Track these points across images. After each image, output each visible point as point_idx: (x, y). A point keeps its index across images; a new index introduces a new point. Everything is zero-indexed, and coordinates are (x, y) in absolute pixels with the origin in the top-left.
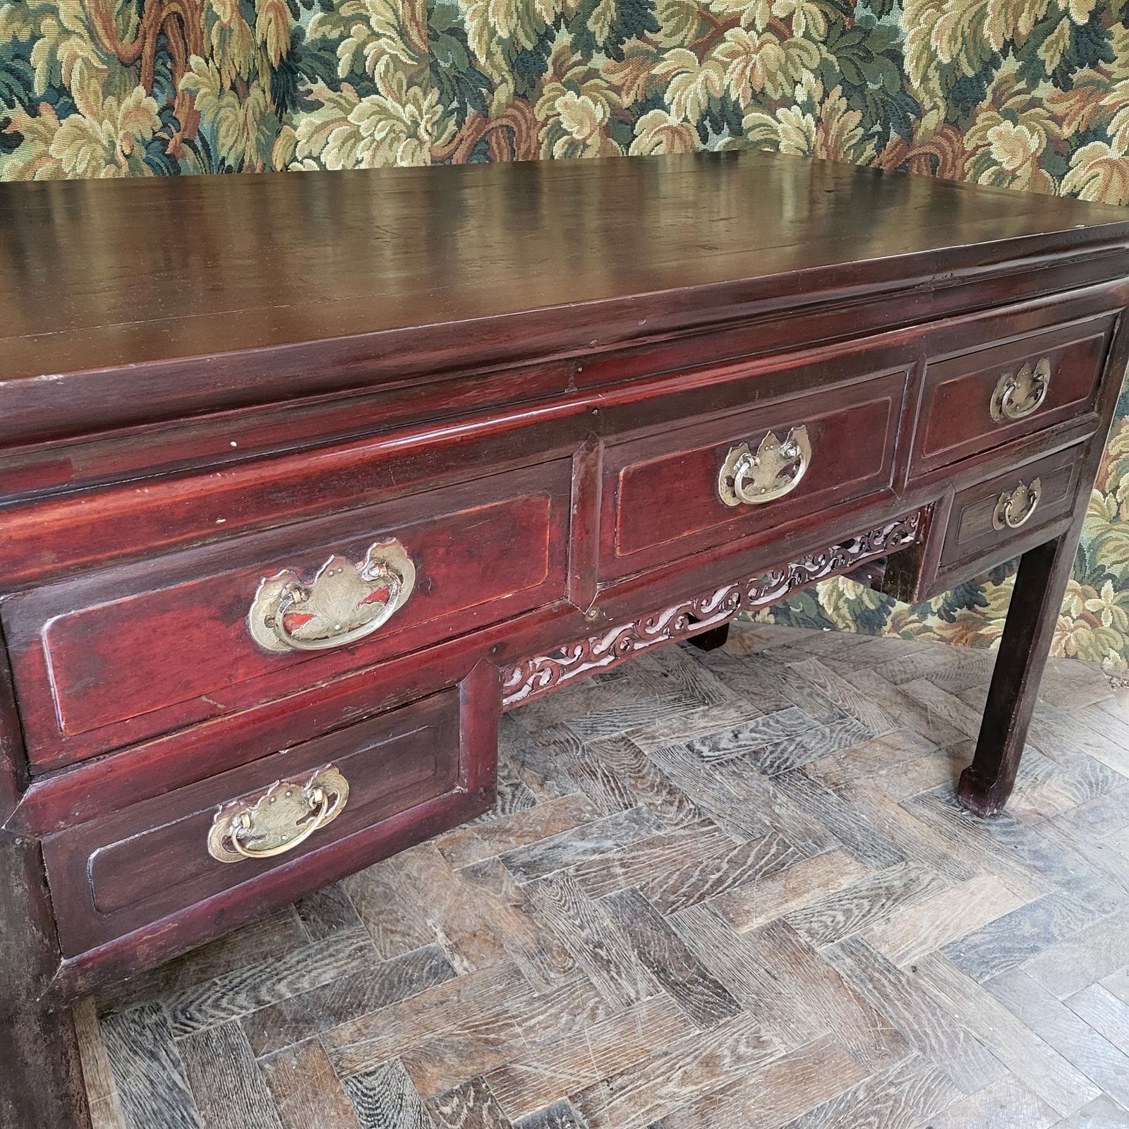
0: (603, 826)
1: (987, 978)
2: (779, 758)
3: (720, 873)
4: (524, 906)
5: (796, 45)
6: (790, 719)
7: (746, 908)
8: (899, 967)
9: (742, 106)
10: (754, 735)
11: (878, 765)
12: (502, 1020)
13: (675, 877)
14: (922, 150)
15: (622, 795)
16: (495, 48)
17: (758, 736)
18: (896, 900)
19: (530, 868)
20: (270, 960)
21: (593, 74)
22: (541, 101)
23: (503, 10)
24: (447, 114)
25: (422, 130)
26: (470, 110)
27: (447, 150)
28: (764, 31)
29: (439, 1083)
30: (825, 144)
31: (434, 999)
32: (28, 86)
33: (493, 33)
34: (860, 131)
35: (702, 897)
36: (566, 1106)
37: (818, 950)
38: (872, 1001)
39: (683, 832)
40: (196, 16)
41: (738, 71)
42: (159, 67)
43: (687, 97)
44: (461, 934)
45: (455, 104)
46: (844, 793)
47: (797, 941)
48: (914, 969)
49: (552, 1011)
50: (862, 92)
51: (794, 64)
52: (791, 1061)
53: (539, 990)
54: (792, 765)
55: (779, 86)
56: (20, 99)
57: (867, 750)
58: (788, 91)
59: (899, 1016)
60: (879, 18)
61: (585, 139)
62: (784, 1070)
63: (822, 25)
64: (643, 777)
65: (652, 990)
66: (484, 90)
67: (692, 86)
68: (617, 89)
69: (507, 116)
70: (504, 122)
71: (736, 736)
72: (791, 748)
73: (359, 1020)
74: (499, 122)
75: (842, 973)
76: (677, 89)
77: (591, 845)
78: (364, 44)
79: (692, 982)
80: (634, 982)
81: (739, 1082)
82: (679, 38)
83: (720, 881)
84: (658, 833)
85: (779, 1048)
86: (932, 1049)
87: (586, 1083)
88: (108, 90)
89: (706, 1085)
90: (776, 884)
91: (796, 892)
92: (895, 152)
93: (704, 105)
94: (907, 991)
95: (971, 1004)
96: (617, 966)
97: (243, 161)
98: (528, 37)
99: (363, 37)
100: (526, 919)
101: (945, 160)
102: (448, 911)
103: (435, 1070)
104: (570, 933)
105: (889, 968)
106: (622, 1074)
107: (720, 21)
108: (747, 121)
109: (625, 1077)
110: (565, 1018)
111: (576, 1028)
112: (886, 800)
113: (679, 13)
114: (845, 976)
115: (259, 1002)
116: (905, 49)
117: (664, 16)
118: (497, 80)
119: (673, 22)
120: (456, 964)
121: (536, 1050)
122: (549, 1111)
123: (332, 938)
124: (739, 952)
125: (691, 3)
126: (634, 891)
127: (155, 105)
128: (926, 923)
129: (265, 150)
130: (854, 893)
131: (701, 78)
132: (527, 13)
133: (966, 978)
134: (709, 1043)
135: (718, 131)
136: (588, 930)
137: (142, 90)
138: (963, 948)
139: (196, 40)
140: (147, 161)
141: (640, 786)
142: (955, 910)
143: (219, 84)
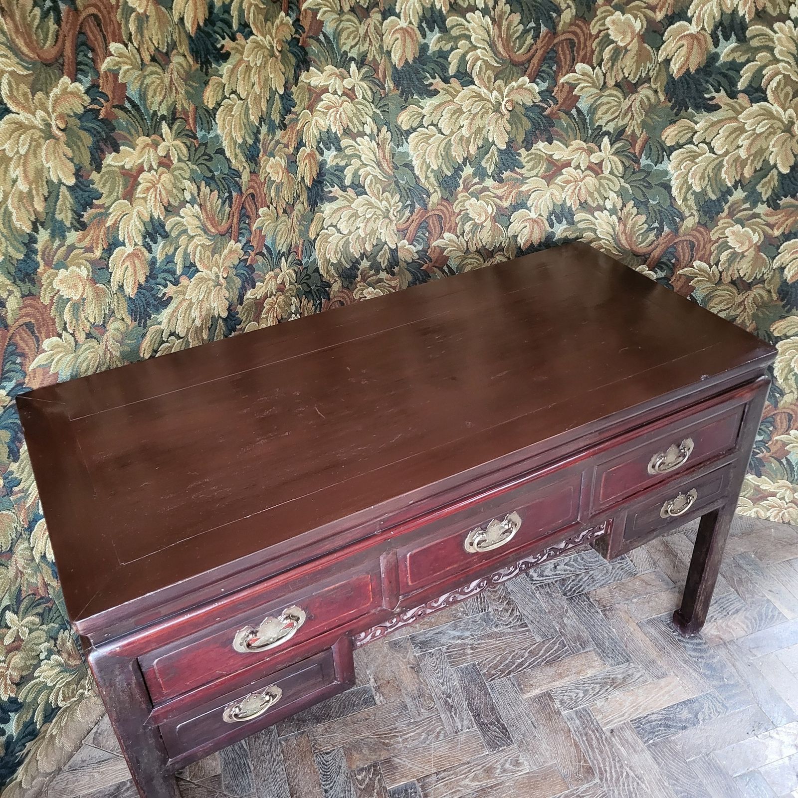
0: (467, 622)
1: (651, 742)
2: (577, 585)
3: (523, 659)
4: (416, 669)
5: (605, 178)
6: (590, 558)
7: (531, 682)
8: (603, 729)
9: (574, 209)
10: (566, 567)
11: (634, 595)
12: (393, 733)
13: (498, 659)
14: (684, 238)
15: (481, 603)
16: (430, 174)
17: (568, 568)
18: (615, 687)
19: (424, 645)
21: (486, 189)
22: (456, 202)
23: (434, 155)
24: (405, 207)
25: (391, 214)
26: (417, 206)
27: (405, 225)
28: (586, 169)
29: (358, 763)
30: (624, 232)
31: (363, 717)
32: (173, 273)
33: (428, 166)
34: (646, 226)
35: (509, 673)
36: (414, 784)
37: (563, 713)
38: (582, 747)
39: (509, 631)
40: (262, 189)
41: (571, 190)
42: (242, 226)
43: (541, 204)
44: (382, 681)
46: (607, 612)
47: (553, 706)
48: (612, 731)
49: (418, 731)
50: (646, 205)
51: (604, 188)
52: (530, 776)
53: (414, 719)
54: (582, 590)
55: (594, 200)
56: (170, 281)
57: (630, 584)
58: (601, 203)
59: (596, 759)
60: (656, 165)
61: (483, 223)
62: (525, 781)
63: (621, 168)
64: (495, 592)
65: (470, 726)
66: (424, 196)
67: (544, 198)
68: (500, 198)
69: (438, 210)
70: (436, 212)
71: (555, 567)
72: (586, 578)
73: (327, 723)
74: (433, 212)
75: (572, 729)
76: (534, 199)
77: (458, 634)
78: (359, 169)
79: (491, 724)
80: (462, 720)
81: (501, 784)
82: (535, 172)
83: (521, 664)
84: (496, 630)
85: (526, 768)
86: (606, 780)
87: (427, 773)
88: (214, 253)
89: (484, 783)
90: (552, 669)
91: (561, 676)
92: (667, 239)
93: (551, 208)
94: (604, 745)
95: (636, 756)
96: (455, 710)
97: (291, 245)
98: (448, 169)
99: (358, 165)
100: (416, 676)
101: (699, 245)
102: (378, 667)
103: (358, 756)
104: (436, 687)
105: (598, 729)
106: (444, 771)
107: (559, 164)
108: (577, 218)
109: (446, 773)
110: (424, 736)
111: (428, 742)
112: (631, 620)
113: (534, 159)
114: (573, 731)
116: (672, 183)
117: (526, 160)
118: (432, 191)
119: (531, 163)
120: (376, 698)
121: (406, 751)
122: (406, 785)
124: (521, 709)
125: (542, 154)
126: (474, 665)
127: (240, 245)
128: (627, 704)
129: (304, 233)
130: (593, 680)
131: (548, 194)
132: (447, 156)
133: (639, 741)
134: (492, 760)
135: (560, 222)
136: (445, 686)
137: (232, 242)
138: (644, 721)
139: (262, 200)
140: (236, 275)
141: (493, 598)
142: (647, 697)
143: (276, 215)
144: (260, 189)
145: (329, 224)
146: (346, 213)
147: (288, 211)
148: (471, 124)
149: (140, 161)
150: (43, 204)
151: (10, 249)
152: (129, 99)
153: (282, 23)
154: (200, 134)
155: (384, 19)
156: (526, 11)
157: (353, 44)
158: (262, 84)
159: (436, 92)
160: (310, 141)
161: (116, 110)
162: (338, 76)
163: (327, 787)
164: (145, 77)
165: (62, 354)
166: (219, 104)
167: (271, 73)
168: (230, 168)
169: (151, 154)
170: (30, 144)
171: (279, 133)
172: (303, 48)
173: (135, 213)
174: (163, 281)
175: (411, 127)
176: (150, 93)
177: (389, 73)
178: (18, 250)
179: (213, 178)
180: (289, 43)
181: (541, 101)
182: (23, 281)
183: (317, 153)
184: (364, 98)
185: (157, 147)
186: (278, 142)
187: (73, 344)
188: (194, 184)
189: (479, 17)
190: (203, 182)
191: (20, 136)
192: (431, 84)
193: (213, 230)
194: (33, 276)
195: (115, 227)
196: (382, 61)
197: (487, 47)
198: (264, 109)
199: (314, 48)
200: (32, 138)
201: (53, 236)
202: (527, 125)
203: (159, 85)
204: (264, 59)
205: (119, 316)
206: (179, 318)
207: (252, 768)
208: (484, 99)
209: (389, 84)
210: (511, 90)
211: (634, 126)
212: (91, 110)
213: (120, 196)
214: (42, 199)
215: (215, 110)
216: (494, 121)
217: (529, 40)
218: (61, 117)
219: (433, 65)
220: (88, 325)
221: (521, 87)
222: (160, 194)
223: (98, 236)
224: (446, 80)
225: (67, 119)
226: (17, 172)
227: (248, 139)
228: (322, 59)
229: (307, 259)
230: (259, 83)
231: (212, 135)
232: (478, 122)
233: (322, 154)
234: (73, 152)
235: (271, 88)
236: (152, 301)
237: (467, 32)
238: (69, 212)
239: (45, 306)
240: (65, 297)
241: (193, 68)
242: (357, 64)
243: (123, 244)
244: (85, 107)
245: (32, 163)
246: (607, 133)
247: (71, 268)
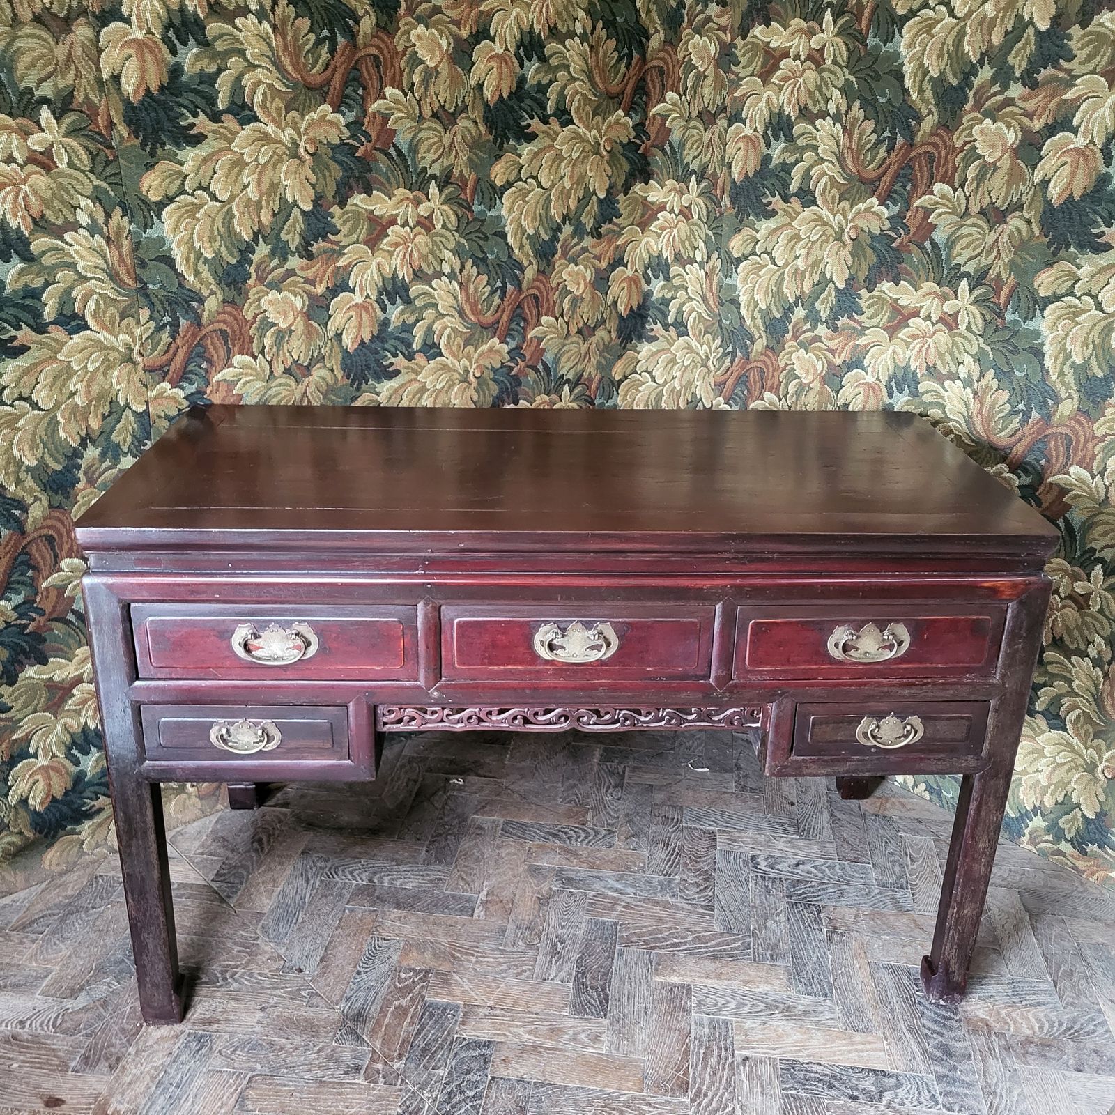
0: (638, 879)
1: (794, 1092)
2: (813, 893)
3: (682, 941)
4: (543, 901)
5: (960, 335)
6: (854, 871)
7: (675, 968)
8: (736, 1052)
9: (919, 375)
10: (812, 870)
11: (888, 931)
12: (471, 950)
13: (650, 928)
14: (1059, 430)
15: (671, 866)
16: (757, 315)
17: (815, 871)
18: (786, 1016)
19: (570, 881)
20: (394, 863)
21: (817, 339)
22: (783, 353)
23: (763, 290)
24: (725, 354)
25: (710, 363)
26: (739, 353)
27: (723, 378)
28: (937, 322)
29: (412, 962)
30: (980, 413)
31: (449, 922)
32: (410, 345)
33: (756, 305)
34: (1008, 407)
35: (654, 948)
36: (459, 1007)
37: (693, 1014)
38: (693, 1058)
39: (686, 906)
40: (551, 295)
41: (917, 349)
42: (513, 326)
43: (880, 364)
44: (495, 897)
45: (730, 349)
46: (834, 935)
47: (686, 1002)
48: (746, 1059)
49: (501, 960)
50: (1010, 377)
51: (958, 349)
52: (601, 1058)
53: (505, 947)
54: (816, 901)
55: (945, 364)
56: (402, 353)
57: (891, 918)
58: (954, 369)
59: (701, 1077)
60: (1025, 322)
61: (810, 383)
62: (593, 1060)
63: (980, 324)
64: (697, 862)
65: (566, 980)
66: (748, 342)
67: (883, 356)
68: (833, 352)
69: (761, 361)
70: (759, 364)
71: (797, 865)
72: (830, 890)
73: (405, 912)
74: (755, 364)
75: (693, 1035)
76: (873, 357)
77: (619, 886)
78: (684, 303)
79: (592, 988)
80: (560, 970)
81: (561, 1050)
82: (876, 321)
83: (676, 945)
84: (669, 899)
85: (603, 1048)
86: (700, 1104)
87: (480, 1003)
88: (467, 343)
89: (539, 1041)
90: (713, 965)
91: (719, 976)
92: (1035, 428)
93: (891, 371)
94: (724, 1067)
95: (760, 1098)
96: (559, 958)
97: (582, 375)
98: (778, 310)
99: (683, 299)
100: (537, 906)
101: (1078, 441)
102: (499, 883)
103: (416, 955)
104: (554, 927)
105: (730, 1050)
106: (502, 1009)
107: (905, 312)
108: (922, 387)
109: (502, 1012)
110: (504, 966)
111: (503, 975)
112: (863, 955)
113: (876, 303)
114: (692, 1037)
115: (370, 881)
116: (1045, 348)
117: (867, 304)
118: (757, 336)
119: (873, 309)
120: (476, 911)
121: (473, 973)
122: (448, 1004)
123: (431, 867)
124: (642, 989)
125: (886, 297)
126: (615, 924)
127: (506, 348)
128: (790, 1040)
129: (605, 368)
130: (761, 998)
131: (890, 351)
132: (778, 294)
133: (777, 1084)
134: (567, 1022)
135: (901, 391)
136: (565, 931)
137: (496, 340)
138: (798, 1067)
139: (548, 308)
140: (494, 380)
141: (690, 866)
142: (823, 1044)
143: (566, 331)
144: (548, 294)
145: (644, 368)
146: (665, 357)
147: (586, 333)
148: (808, 254)
149: (394, 212)
150: (270, 219)
151: (223, 249)
152: (395, 146)
153: (617, 122)
154: (477, 208)
155: (730, 125)
156: (882, 118)
157: (696, 154)
158: (575, 179)
159: (773, 213)
160: (633, 263)
161: (377, 154)
162: (677, 192)
163: (362, 970)
164: (420, 130)
165: (252, 378)
166: (509, 185)
167: (591, 171)
168: (510, 257)
169: (410, 209)
170: (271, 157)
171: (588, 241)
172: (644, 157)
173: (375, 263)
174: (393, 350)
175: (743, 255)
176: (423, 148)
177: (727, 188)
178: (231, 254)
179: (484, 260)
180: (624, 146)
181: (890, 230)
182: (229, 285)
183: (643, 280)
184: (699, 218)
185: (419, 205)
186: (585, 250)
187: (268, 372)
188: (457, 258)
189: (829, 124)
190: (470, 260)
191: (263, 146)
192: (770, 203)
193: (472, 318)
194: (240, 285)
195: (348, 269)
196: (722, 176)
197: (835, 161)
198: (573, 207)
199: (658, 158)
200: (274, 152)
201: (273, 254)
202: (872, 258)
203: (435, 143)
204: (584, 154)
205: (329, 365)
206: (404, 397)
207: (300, 921)
208: (826, 224)
209: (726, 202)
210: (857, 214)
211: (999, 268)
212: (348, 144)
213: (361, 240)
214: (271, 213)
215: (503, 189)
216: (834, 251)
217: (882, 153)
218: (312, 141)
219: (773, 181)
220: (290, 361)
221: (868, 210)
222: (410, 255)
223: (325, 272)
224: (786, 199)
225: (318, 145)
226: (250, 179)
227: (542, 232)
228: (665, 172)
229: (602, 401)
230: (571, 176)
231: (493, 213)
232: (816, 252)
233: (648, 283)
234: (318, 179)
235: (587, 188)
236: (373, 365)
237: (814, 142)
238: (297, 236)
239: (247, 321)
240: (270, 320)
241: (484, 139)
242: (697, 177)
243: (353, 291)
244: (342, 140)
245: (268, 176)
246: (967, 275)
247: (284, 293)
